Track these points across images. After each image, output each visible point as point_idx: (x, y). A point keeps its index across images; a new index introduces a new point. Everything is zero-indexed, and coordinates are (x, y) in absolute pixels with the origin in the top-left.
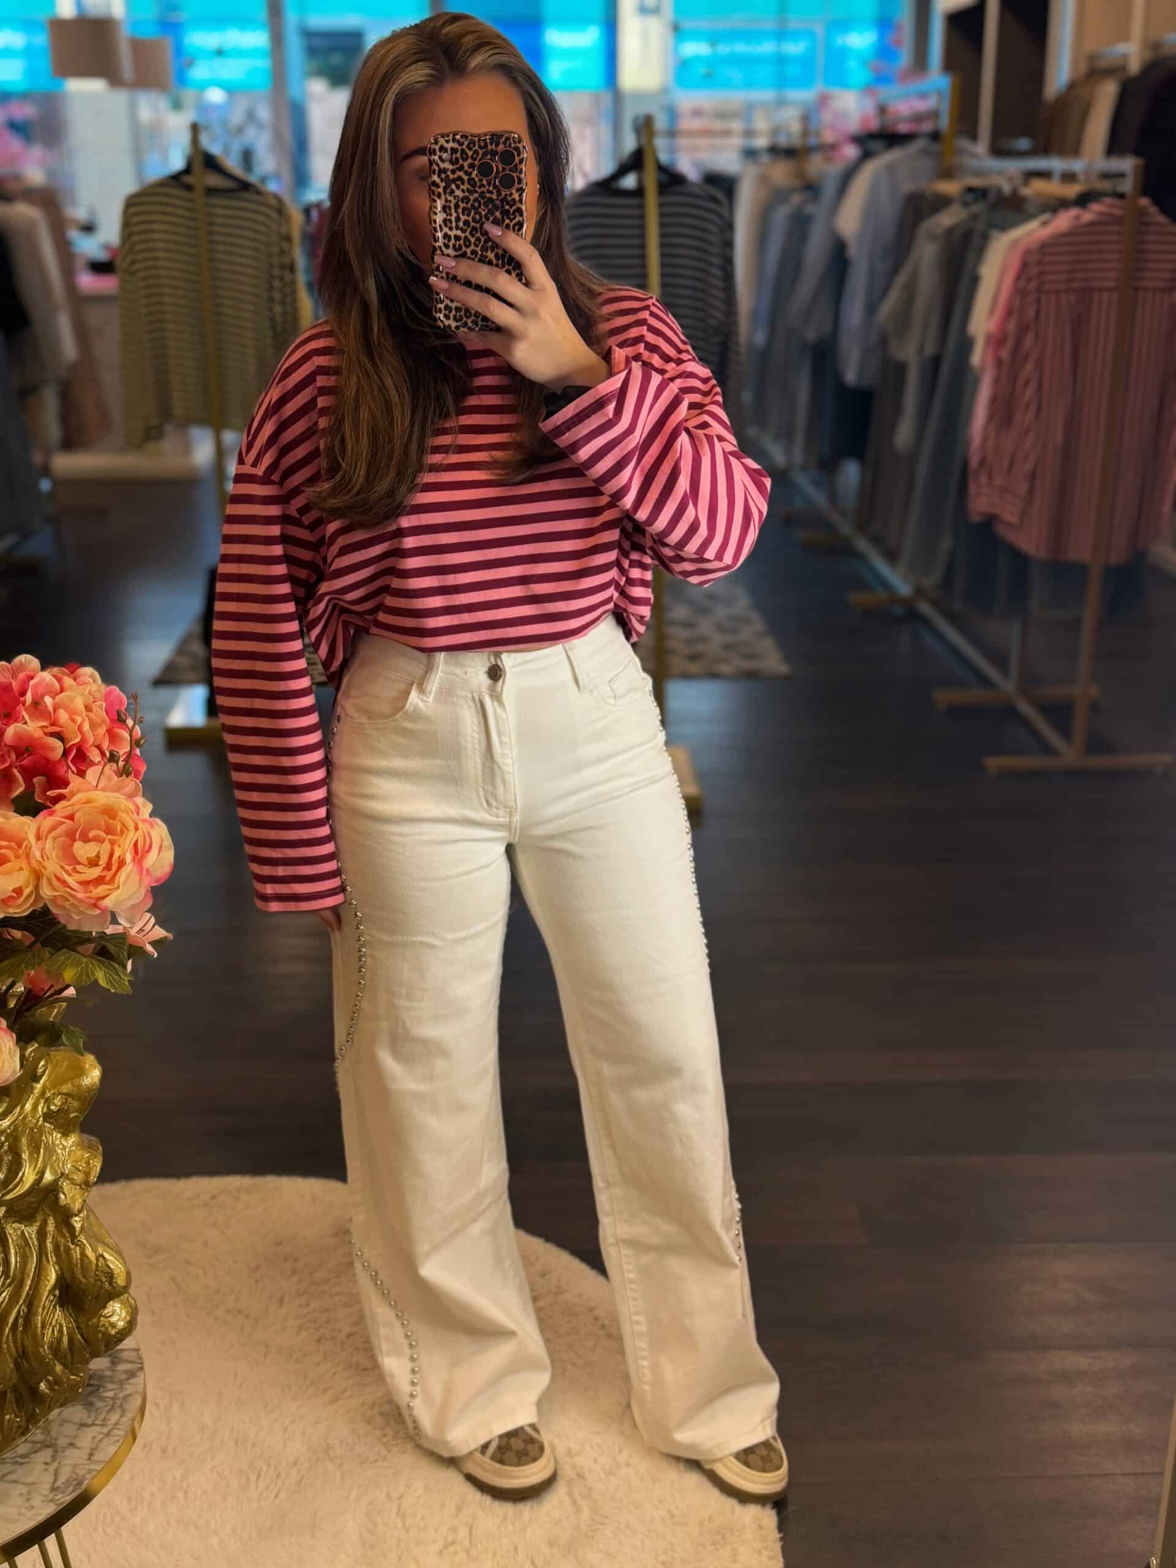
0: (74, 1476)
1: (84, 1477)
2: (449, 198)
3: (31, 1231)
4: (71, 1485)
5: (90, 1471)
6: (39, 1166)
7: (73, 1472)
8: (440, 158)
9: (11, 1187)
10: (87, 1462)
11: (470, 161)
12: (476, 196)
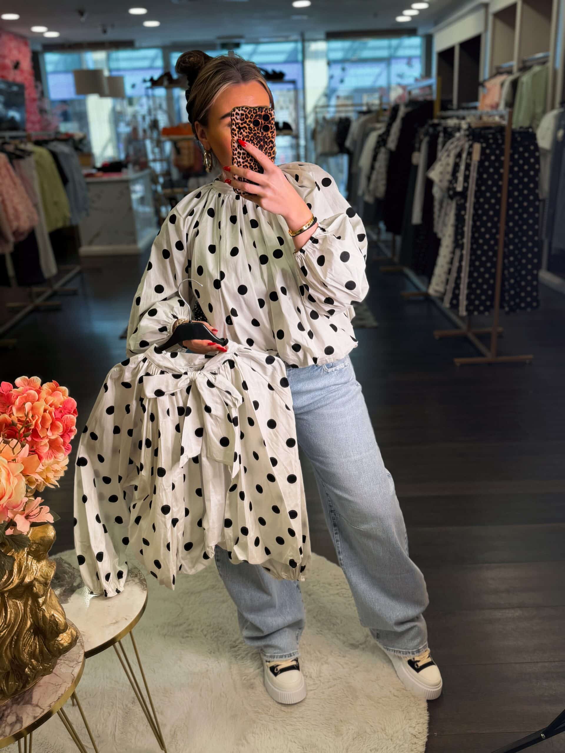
2: (240, 136)
3: (20, 604)
6: (21, 575)
8: (236, 118)
9: (7, 585)
11: (249, 119)
12: (252, 135)
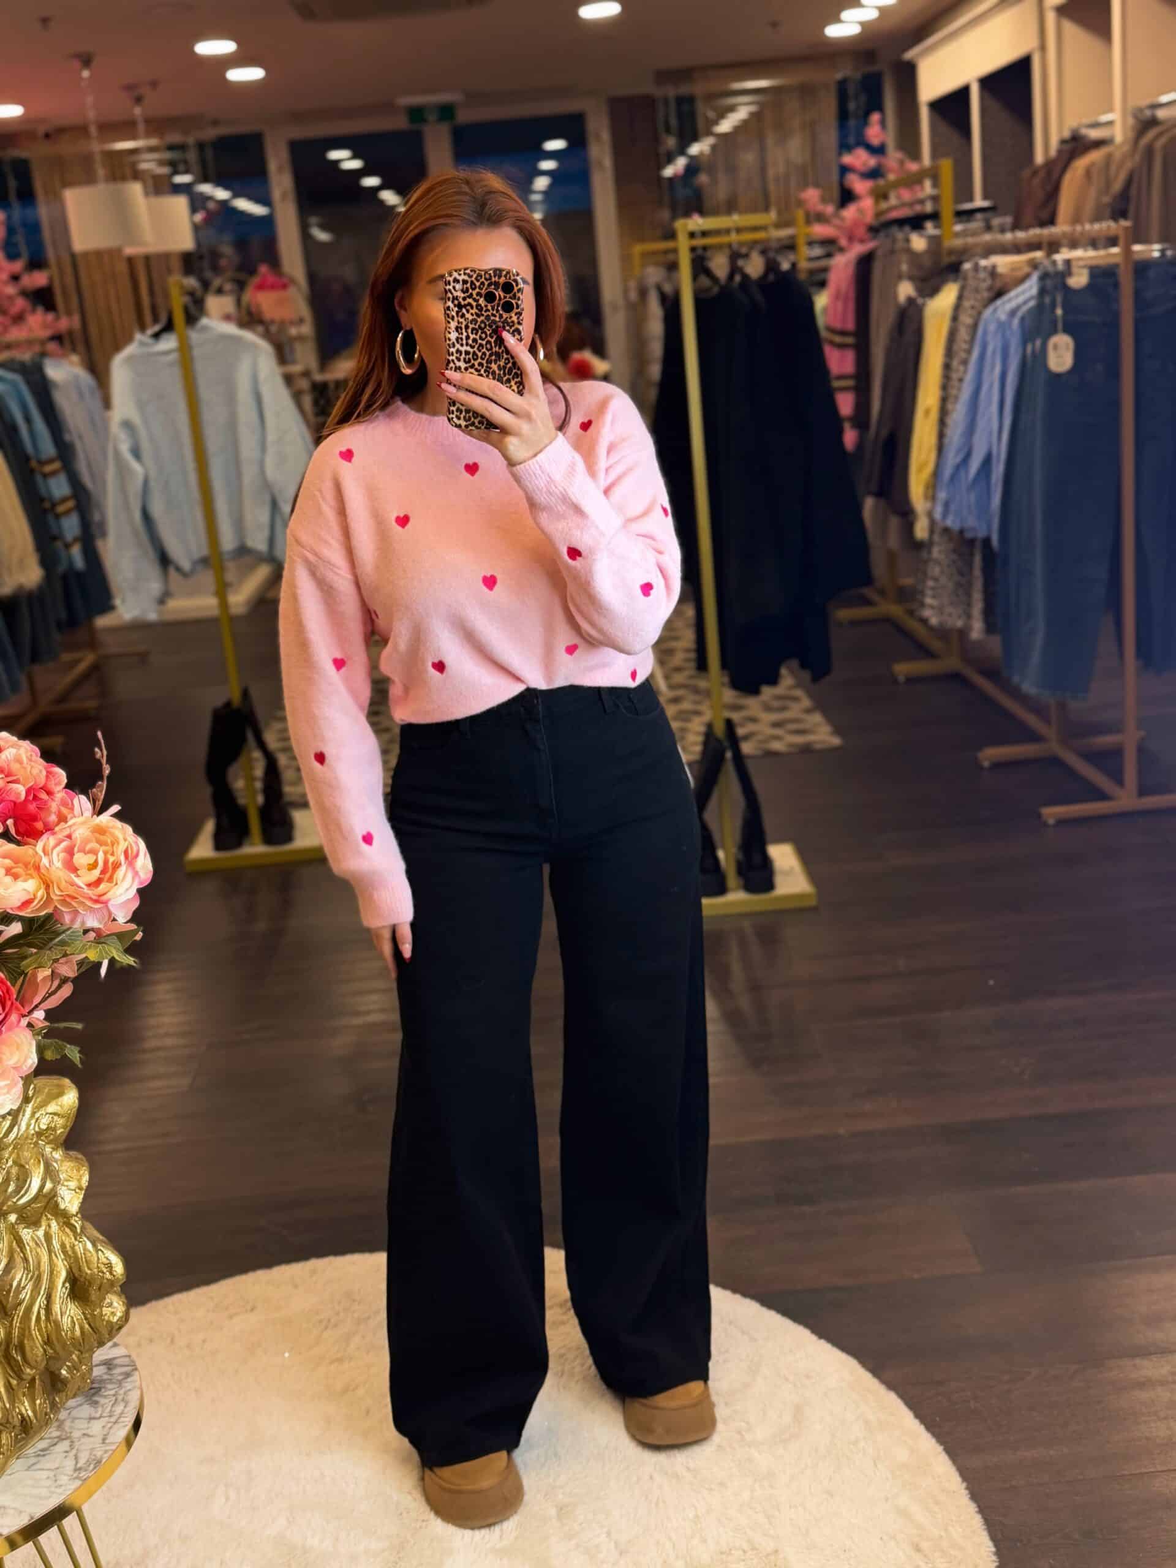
0: (93, 1457)
1: (102, 1458)
2: (461, 320)
4: (90, 1464)
5: (106, 1452)
7: (91, 1454)
9: (21, 1194)
10: (104, 1445)
11: (477, 290)
12: (482, 318)
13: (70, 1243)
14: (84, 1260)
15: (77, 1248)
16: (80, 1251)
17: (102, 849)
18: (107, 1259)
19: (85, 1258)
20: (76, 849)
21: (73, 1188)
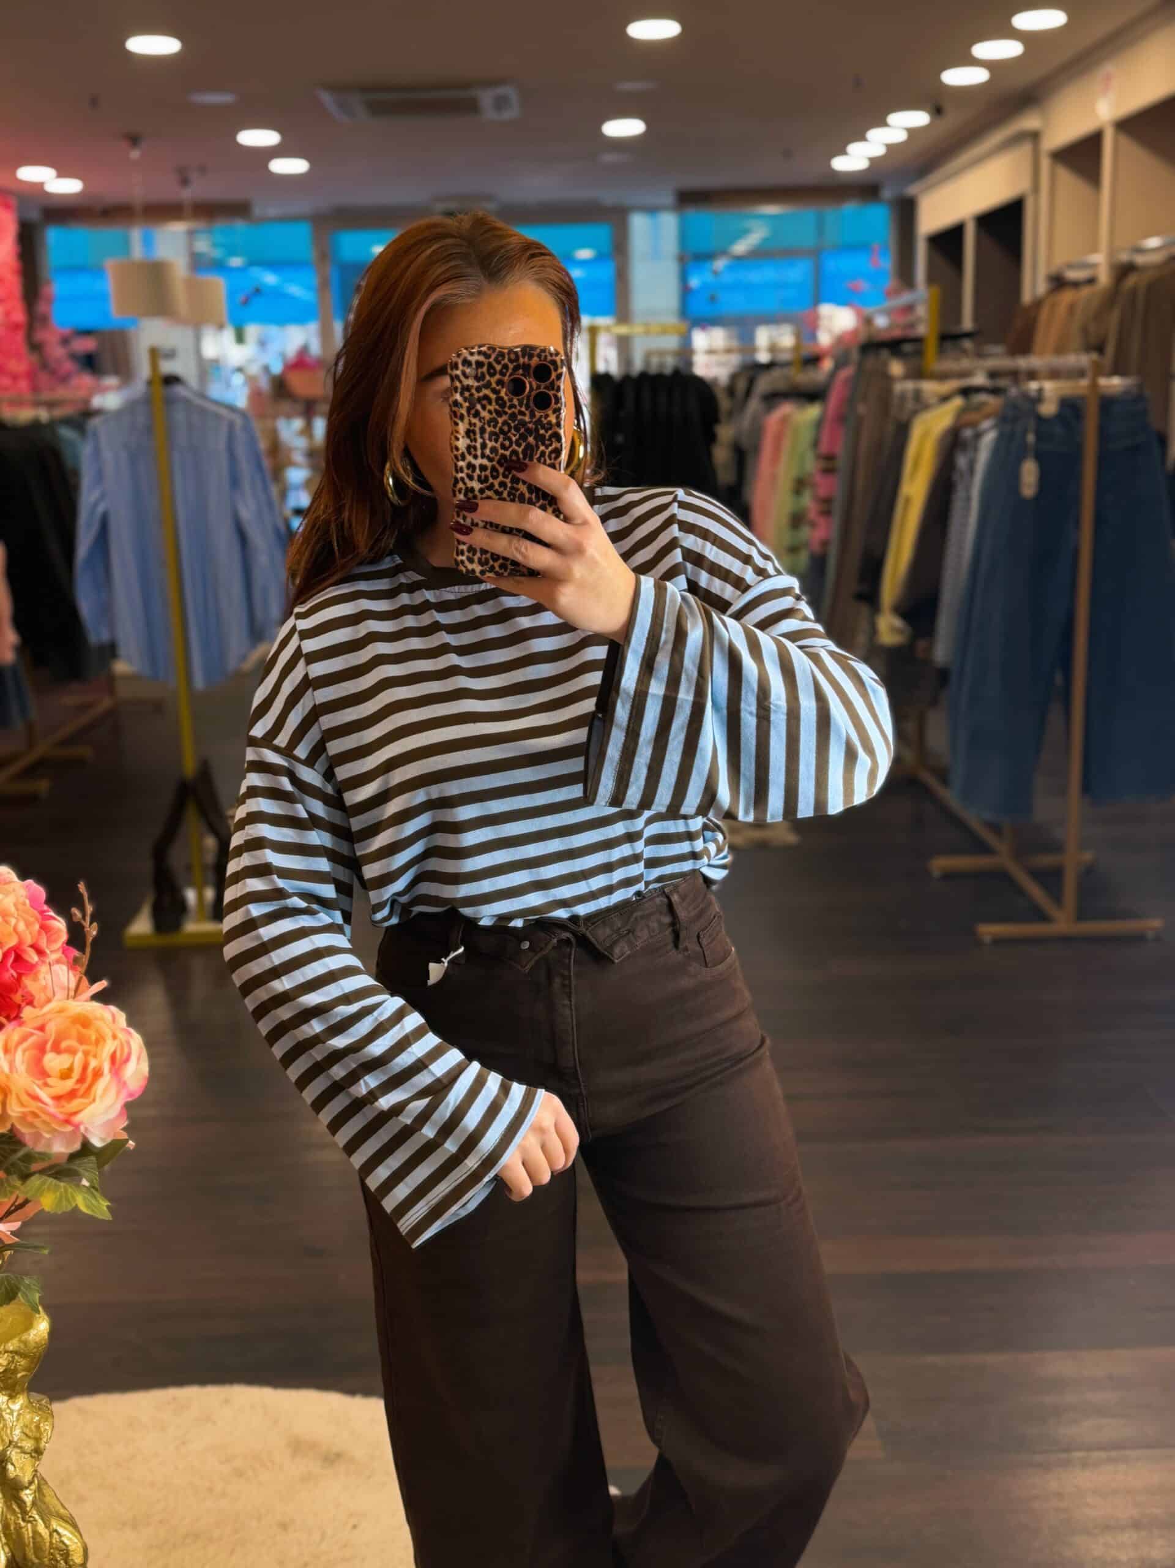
2: (474, 421)
12: (505, 417)
13: (16, 1524)
14: (31, 1544)
15: (24, 1530)
16: (28, 1534)
17: (82, 1048)
18: (62, 1542)
19: (34, 1543)
20: (49, 1046)
21: (29, 1451)
